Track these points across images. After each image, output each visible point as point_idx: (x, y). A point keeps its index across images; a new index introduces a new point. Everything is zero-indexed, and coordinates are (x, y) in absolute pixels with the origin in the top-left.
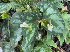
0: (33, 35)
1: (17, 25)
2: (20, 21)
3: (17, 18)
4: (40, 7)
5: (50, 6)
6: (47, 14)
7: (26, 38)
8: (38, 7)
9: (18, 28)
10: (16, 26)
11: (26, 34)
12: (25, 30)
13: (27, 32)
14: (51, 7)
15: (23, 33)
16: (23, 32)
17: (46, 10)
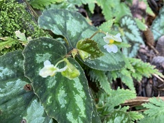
0: (83, 94)
1: (19, 99)
2: (19, 82)
3: (7, 78)
4: (50, 25)
5: (68, 17)
6: (74, 34)
7: (70, 116)
8: (46, 28)
9: (26, 108)
10: (14, 108)
11: (63, 106)
12: (50, 97)
13: (59, 99)
14: (70, 19)
15: (51, 112)
16: (47, 107)
17: (65, 27)
